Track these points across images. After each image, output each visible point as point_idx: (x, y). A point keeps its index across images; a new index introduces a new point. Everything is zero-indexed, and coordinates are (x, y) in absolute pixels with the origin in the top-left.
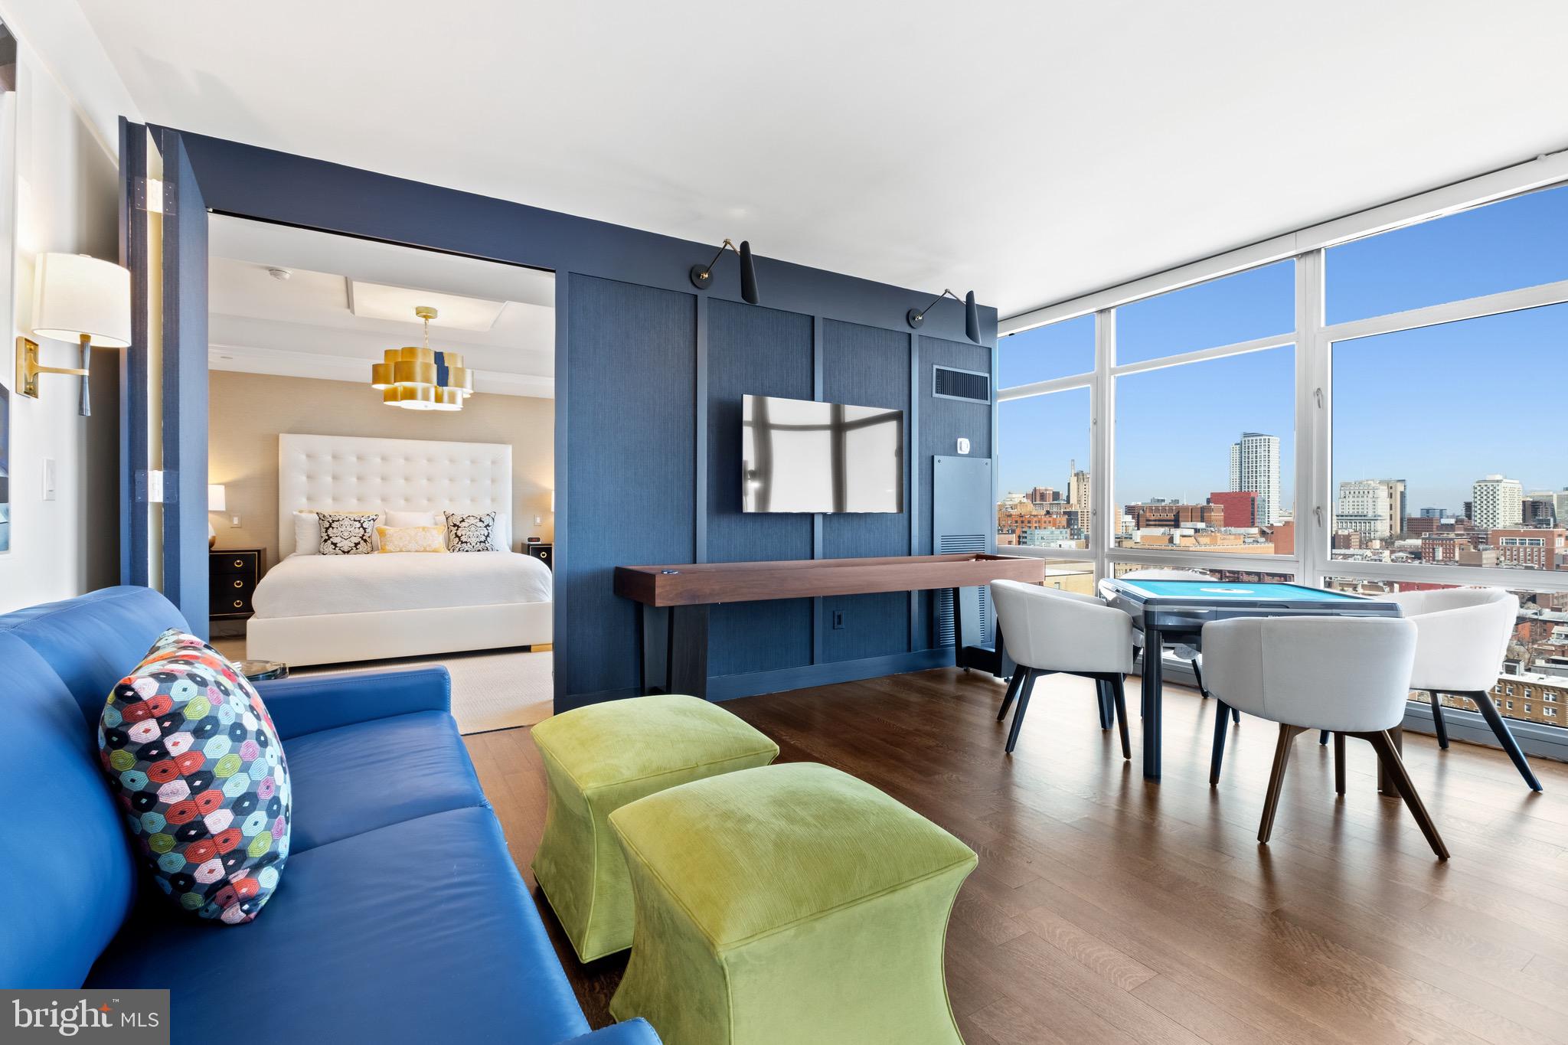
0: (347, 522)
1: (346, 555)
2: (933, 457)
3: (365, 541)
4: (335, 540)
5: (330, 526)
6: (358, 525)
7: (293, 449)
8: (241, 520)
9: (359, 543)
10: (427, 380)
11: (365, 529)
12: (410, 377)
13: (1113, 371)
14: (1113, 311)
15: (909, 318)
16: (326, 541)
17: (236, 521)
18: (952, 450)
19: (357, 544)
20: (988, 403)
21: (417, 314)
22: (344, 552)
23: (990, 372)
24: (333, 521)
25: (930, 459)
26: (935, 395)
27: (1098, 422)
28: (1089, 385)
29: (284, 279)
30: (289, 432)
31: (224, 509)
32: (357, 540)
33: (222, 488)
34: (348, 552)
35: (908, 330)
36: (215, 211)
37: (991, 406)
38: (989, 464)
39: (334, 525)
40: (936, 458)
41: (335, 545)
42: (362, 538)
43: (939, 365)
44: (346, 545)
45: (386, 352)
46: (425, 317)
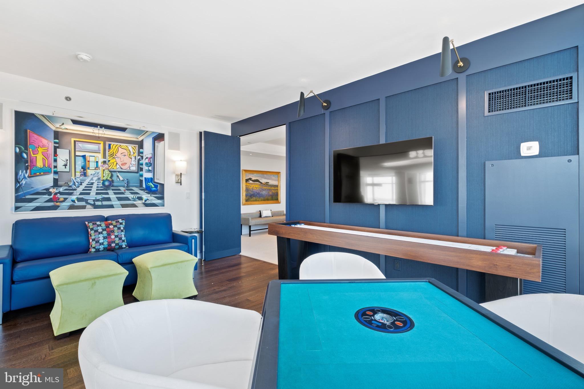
2: (485, 162)
15: (455, 68)
18: (514, 155)
20: (573, 101)
23: (578, 71)
35: (455, 76)
36: (240, 136)
37: (578, 102)
40: (488, 164)
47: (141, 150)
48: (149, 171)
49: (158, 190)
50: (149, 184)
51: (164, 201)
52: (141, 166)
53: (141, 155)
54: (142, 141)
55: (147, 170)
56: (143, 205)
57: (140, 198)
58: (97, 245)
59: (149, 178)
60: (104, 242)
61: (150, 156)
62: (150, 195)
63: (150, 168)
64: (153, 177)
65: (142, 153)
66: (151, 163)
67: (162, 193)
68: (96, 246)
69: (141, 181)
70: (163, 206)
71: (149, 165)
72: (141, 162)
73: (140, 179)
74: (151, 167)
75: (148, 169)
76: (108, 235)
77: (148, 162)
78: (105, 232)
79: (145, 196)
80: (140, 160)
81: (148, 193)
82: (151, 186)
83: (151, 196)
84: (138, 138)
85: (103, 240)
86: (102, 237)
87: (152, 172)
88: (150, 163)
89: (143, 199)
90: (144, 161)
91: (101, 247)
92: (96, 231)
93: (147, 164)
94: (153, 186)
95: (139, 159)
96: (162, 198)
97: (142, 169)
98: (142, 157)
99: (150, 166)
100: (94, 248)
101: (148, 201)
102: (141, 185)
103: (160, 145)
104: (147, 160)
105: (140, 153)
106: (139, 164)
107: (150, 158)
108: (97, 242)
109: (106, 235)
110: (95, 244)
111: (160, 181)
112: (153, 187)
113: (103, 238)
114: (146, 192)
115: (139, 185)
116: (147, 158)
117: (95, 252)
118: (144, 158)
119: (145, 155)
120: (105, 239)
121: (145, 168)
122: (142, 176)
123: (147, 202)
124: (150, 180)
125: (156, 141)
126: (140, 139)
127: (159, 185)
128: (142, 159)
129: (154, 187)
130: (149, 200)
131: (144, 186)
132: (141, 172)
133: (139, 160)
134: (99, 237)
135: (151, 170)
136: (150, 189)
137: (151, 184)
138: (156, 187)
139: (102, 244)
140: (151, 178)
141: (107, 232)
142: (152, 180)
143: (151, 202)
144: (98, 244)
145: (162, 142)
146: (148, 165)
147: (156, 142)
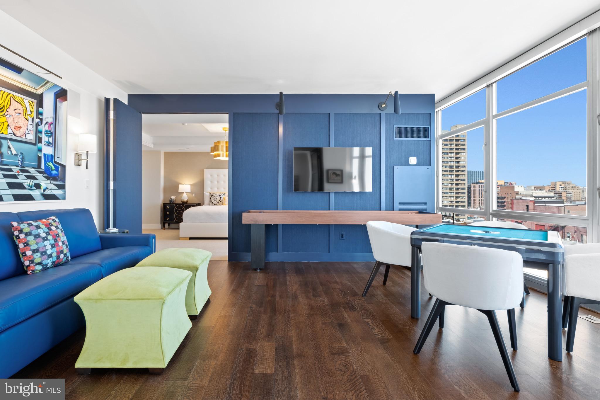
0: (216, 196)
1: (215, 206)
2: (394, 167)
3: (221, 201)
4: (212, 201)
5: (212, 197)
6: (219, 196)
7: (208, 173)
8: (195, 195)
9: (219, 202)
10: (222, 151)
11: (221, 198)
12: (218, 150)
13: (494, 117)
14: (494, 85)
15: (380, 107)
16: (210, 201)
17: (194, 195)
18: (407, 163)
19: (218, 202)
20: (429, 139)
21: (223, 130)
22: (215, 205)
23: (431, 125)
24: (213, 195)
25: (393, 168)
26: (395, 139)
27: (487, 145)
28: (483, 126)
29: (186, 125)
30: (207, 169)
31: (190, 192)
32: (218, 201)
33: (190, 185)
34: (216, 205)
35: (379, 112)
36: (143, 113)
37: (431, 140)
38: (430, 169)
39: (213, 196)
40: (396, 167)
41: (212, 202)
42: (220, 200)
43: (397, 125)
44: (215, 204)
45: (214, 143)
46: (225, 130)
47: (40, 109)
48: (49, 144)
49: (58, 174)
50: (48, 163)
51: (65, 192)
52: (40, 135)
53: (40, 116)
54: (42, 94)
55: (47, 142)
56: (41, 197)
57: (38, 186)
58: (45, 259)
59: (49, 155)
60: (52, 253)
61: (50, 120)
62: (49, 181)
63: (51, 140)
64: (53, 154)
65: (41, 114)
66: (52, 131)
67: (64, 179)
68: (42, 261)
69: (39, 158)
70: (64, 198)
71: (50, 135)
72: (40, 128)
73: (38, 156)
74: (52, 138)
75: (47, 140)
76: (54, 240)
77: (48, 130)
78: (50, 237)
79: (44, 183)
80: (39, 125)
81: (48, 178)
82: (52, 167)
83: (51, 183)
84: (36, 90)
85: (51, 249)
86: (49, 245)
87: (52, 146)
88: (50, 131)
89: (41, 187)
90: (44, 128)
91: (49, 262)
92: (37, 236)
93: (46, 132)
94: (53, 168)
95: (38, 123)
96: (62, 187)
97: (40, 140)
98: (41, 120)
99: (50, 137)
100: (40, 264)
101: (47, 190)
102: (39, 166)
103: (63, 106)
104: (47, 126)
105: (39, 114)
106: (38, 132)
107: (51, 124)
108: (44, 253)
109: (52, 242)
110: (40, 257)
111: (61, 161)
112: (53, 170)
113: (50, 247)
114: (45, 177)
115: (37, 164)
116: (47, 123)
117: (41, 271)
118: (44, 122)
119: (45, 118)
120: (53, 247)
121: (45, 138)
122: (40, 150)
123: (47, 192)
124: (50, 158)
125: (57, 99)
126: (39, 92)
127: (60, 167)
128: (42, 123)
129: (55, 170)
130: (49, 190)
131: (43, 167)
132: (39, 145)
133: (37, 125)
134: (45, 246)
135: (52, 142)
136: (50, 172)
137: (51, 164)
138: (57, 169)
139: (50, 256)
140: (52, 155)
141: (53, 236)
142: (51, 158)
143: (51, 193)
144: (46, 257)
145: (65, 103)
146: (48, 134)
147: (59, 101)
